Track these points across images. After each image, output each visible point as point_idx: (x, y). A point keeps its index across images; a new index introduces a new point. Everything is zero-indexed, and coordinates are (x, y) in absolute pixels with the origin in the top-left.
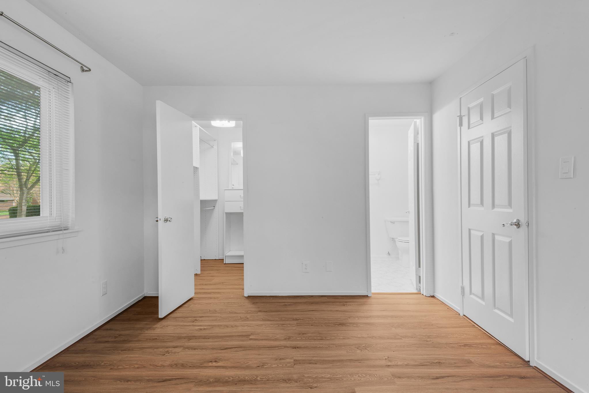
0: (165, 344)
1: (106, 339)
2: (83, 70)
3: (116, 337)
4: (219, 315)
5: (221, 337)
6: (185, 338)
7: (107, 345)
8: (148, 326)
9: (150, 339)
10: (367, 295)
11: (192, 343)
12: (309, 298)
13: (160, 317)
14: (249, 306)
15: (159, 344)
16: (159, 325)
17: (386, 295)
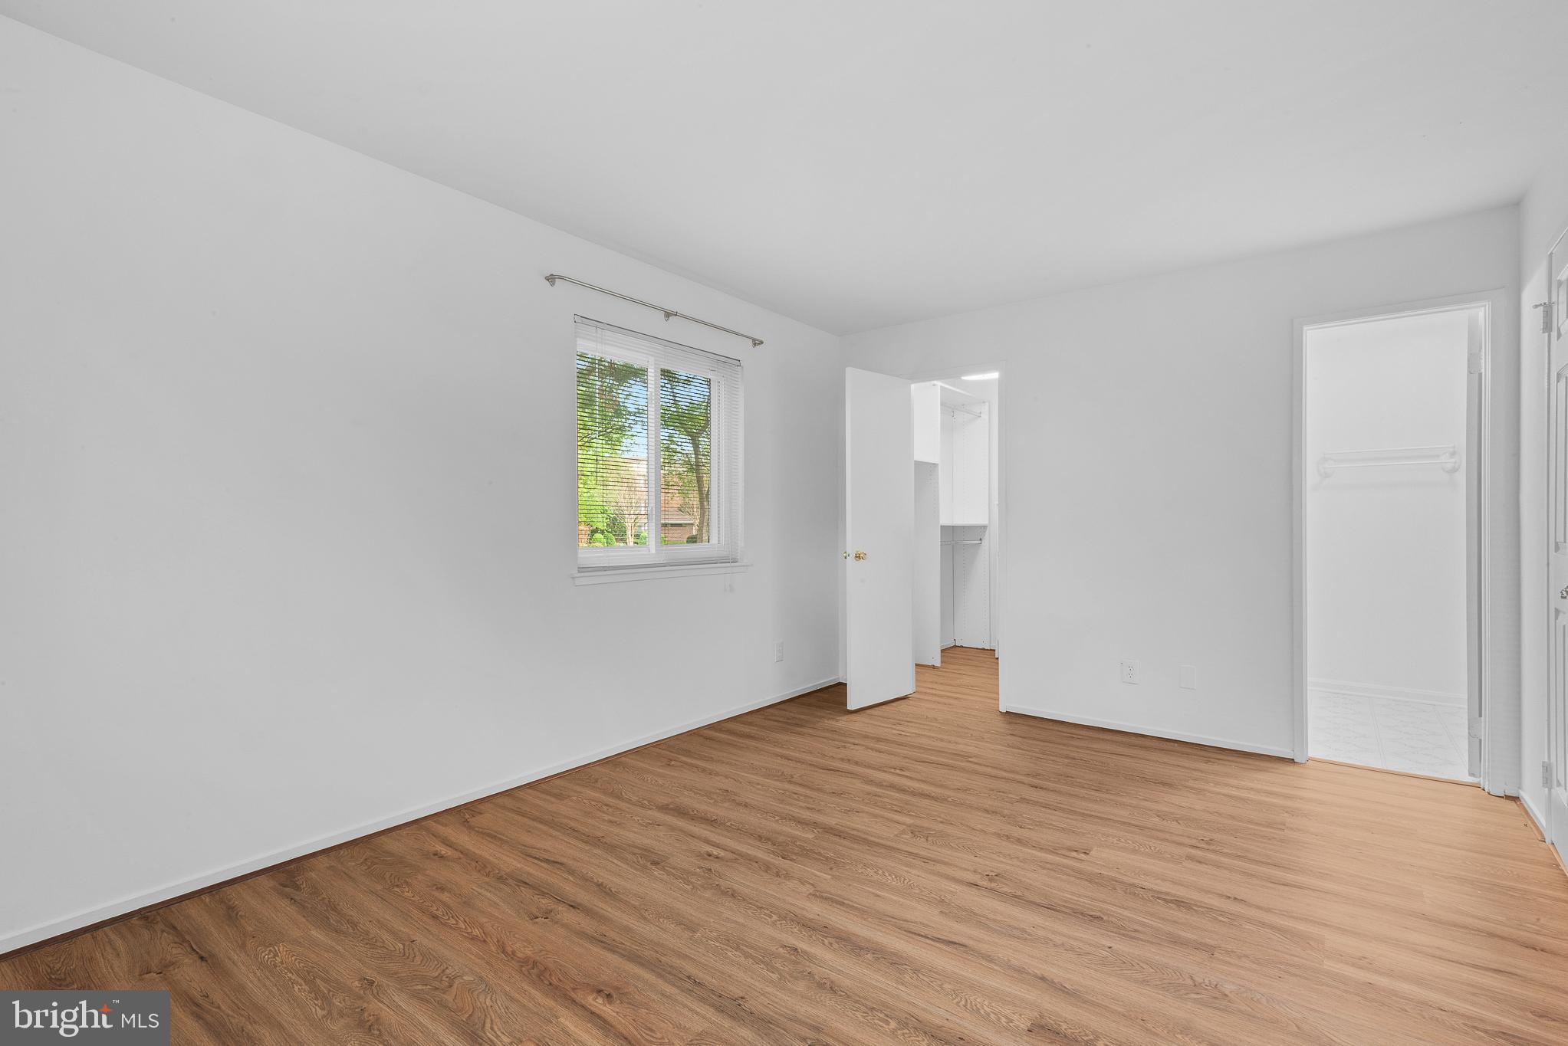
0: (843, 738)
1: (777, 718)
2: (755, 344)
3: (788, 719)
4: (939, 725)
5: (925, 749)
6: (873, 738)
7: (776, 723)
8: (831, 716)
9: (828, 730)
10: (1293, 760)
11: (878, 746)
12: (1134, 738)
13: (849, 707)
14: (1000, 725)
15: (837, 737)
16: (845, 718)
17: (1352, 770)
